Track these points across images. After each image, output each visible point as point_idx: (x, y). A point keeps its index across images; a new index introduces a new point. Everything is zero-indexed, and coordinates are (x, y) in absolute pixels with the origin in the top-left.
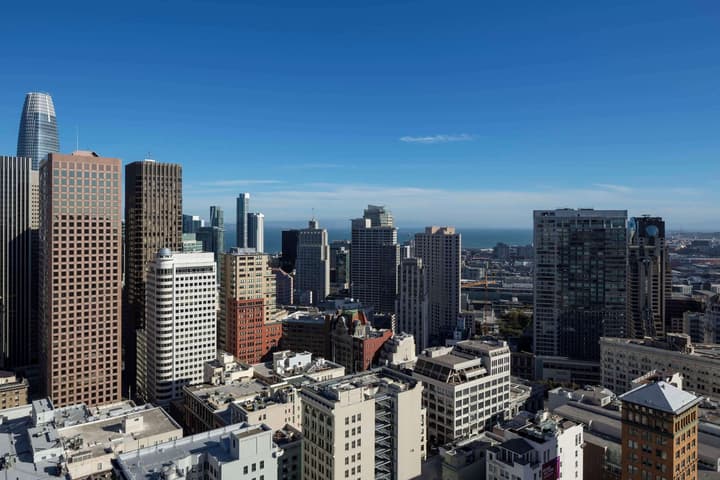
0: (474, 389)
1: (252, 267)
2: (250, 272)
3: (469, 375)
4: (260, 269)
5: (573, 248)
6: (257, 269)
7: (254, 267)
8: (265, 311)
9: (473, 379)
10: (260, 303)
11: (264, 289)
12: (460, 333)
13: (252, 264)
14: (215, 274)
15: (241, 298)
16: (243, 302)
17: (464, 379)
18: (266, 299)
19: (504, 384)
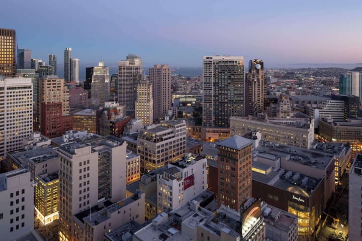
0: (167, 144)
1: (55, 85)
2: (54, 89)
3: (164, 137)
4: (60, 87)
5: (220, 74)
6: (58, 87)
7: (56, 85)
8: (63, 109)
9: (167, 139)
10: (59, 105)
11: (62, 97)
12: (168, 117)
13: (55, 84)
14: (32, 89)
15: (48, 103)
16: (49, 104)
17: (162, 140)
18: (63, 103)
19: (183, 141)
